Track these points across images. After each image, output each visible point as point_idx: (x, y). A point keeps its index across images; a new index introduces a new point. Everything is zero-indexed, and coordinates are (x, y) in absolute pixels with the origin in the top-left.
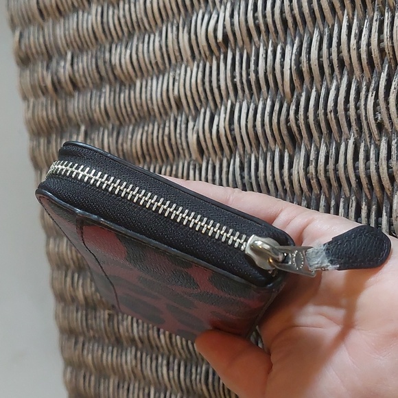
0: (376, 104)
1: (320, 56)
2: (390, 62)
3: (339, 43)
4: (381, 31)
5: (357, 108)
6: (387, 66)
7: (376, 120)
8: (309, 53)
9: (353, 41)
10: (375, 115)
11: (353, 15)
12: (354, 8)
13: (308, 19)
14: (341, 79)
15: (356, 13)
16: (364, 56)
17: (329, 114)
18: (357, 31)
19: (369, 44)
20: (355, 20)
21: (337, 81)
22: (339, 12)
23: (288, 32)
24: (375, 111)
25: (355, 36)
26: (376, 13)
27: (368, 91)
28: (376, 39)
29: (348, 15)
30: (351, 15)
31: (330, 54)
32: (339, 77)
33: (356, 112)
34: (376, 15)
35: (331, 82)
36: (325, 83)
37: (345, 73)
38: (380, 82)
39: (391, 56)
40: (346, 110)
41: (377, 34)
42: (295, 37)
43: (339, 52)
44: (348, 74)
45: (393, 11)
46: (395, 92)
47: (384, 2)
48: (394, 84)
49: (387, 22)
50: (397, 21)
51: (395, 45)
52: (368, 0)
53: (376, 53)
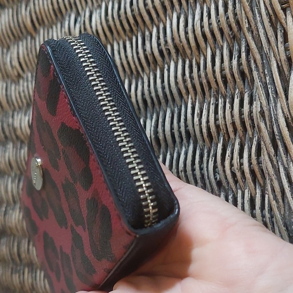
0: (215, 167)
1: (172, 129)
2: (224, 136)
3: (186, 120)
4: (216, 112)
5: (201, 169)
6: (222, 138)
7: (216, 179)
8: (164, 126)
9: (196, 119)
10: (215, 175)
11: (196, 99)
12: (196, 94)
13: (163, 101)
14: (188, 146)
15: (197, 98)
16: (204, 130)
17: (180, 172)
18: (199, 112)
19: (208, 122)
20: (197, 103)
21: (185, 148)
22: (185, 96)
23: (148, 109)
24: (215, 172)
25: (198, 115)
26: (212, 98)
27: (208, 156)
28: (213, 119)
29: (192, 99)
30: (194, 99)
31: (179, 127)
32: (187, 145)
33: (201, 173)
34: (212, 100)
35: (181, 148)
36: (176, 149)
37: (191, 142)
38: (218, 151)
39: (225, 132)
40: (193, 170)
41: (213, 114)
42: (153, 114)
43: (186, 126)
44: (193, 143)
45: (225, 98)
46: (229, 158)
47: (218, 91)
48: (228, 152)
49: (220, 106)
50: (228, 105)
51: (227, 123)
52: (206, 89)
53: (213, 129)
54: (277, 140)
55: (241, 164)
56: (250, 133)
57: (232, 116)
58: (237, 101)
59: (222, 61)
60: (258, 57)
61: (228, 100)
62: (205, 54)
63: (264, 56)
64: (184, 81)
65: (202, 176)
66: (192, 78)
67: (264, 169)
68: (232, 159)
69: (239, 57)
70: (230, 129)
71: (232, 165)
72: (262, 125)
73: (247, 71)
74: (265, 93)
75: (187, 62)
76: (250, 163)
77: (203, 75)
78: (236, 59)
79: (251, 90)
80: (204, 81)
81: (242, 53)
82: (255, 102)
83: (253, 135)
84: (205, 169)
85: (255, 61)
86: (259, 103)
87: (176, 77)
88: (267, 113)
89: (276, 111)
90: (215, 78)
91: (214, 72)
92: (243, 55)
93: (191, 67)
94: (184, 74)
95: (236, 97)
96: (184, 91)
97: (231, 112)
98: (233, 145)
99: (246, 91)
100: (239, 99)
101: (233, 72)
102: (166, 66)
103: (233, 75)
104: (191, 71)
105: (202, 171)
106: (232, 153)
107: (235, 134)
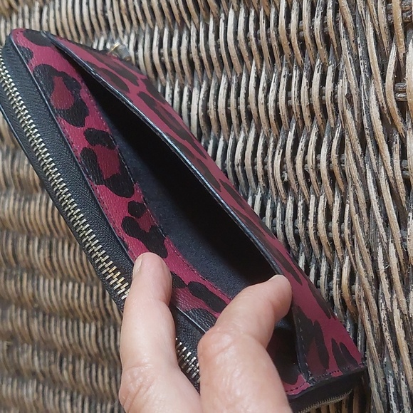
0: (283, 163)
1: (227, 105)
2: (297, 122)
3: (247, 94)
4: (288, 88)
5: (264, 164)
6: (294, 125)
7: (282, 179)
8: (216, 100)
9: (261, 95)
10: (281, 174)
11: (262, 67)
12: (262, 59)
13: (216, 64)
14: (249, 132)
15: (264, 65)
16: (272, 112)
17: (236, 167)
18: (265, 85)
19: (276, 100)
20: (263, 73)
21: (245, 132)
22: (248, 62)
23: (195, 73)
24: (282, 169)
25: (263, 90)
26: (284, 68)
27: (275, 147)
28: (284, 97)
29: (256, 65)
30: (259, 67)
31: (238, 104)
32: (247, 129)
33: (263, 169)
34: (284, 71)
35: (239, 133)
36: (232, 133)
37: (253, 125)
38: (288, 142)
39: (299, 116)
40: (254, 164)
41: (284, 91)
42: (202, 81)
43: (247, 103)
44: (256, 128)
45: (301, 69)
46: (302, 153)
47: (292, 59)
48: (301, 145)
49: (295, 81)
50: (305, 81)
51: (303, 105)
52: (277, 54)
53: (283, 111)
54: (367, 136)
55: (318, 162)
56: (332, 121)
57: (310, 96)
58: (317, 76)
59: (300, 18)
60: (349, 19)
61: (305, 74)
62: (278, 5)
63: (357, 18)
64: (247, 40)
65: (266, 173)
66: (257, 37)
67: (346, 171)
68: (306, 153)
69: (324, 14)
70: (306, 114)
71: (305, 162)
72: (349, 114)
73: (333, 36)
74: (356, 71)
75: (252, 14)
76: (329, 162)
77: (273, 34)
78: (320, 17)
79: (337, 62)
80: (275, 44)
81: (328, 10)
82: (341, 80)
83: (335, 124)
84: (270, 164)
85: (345, 24)
86: (346, 83)
87: (236, 33)
88: (355, 98)
89: (368, 96)
90: (289, 40)
91: (288, 31)
92: (330, 13)
93: (257, 20)
94: (247, 30)
95: (316, 70)
96: (246, 54)
97: (309, 90)
98: (309, 135)
99: (330, 63)
100: (320, 73)
101: (314, 34)
102: (223, 15)
103: (313, 39)
104: (257, 28)
105: (266, 167)
106: (307, 146)
107: (312, 121)
